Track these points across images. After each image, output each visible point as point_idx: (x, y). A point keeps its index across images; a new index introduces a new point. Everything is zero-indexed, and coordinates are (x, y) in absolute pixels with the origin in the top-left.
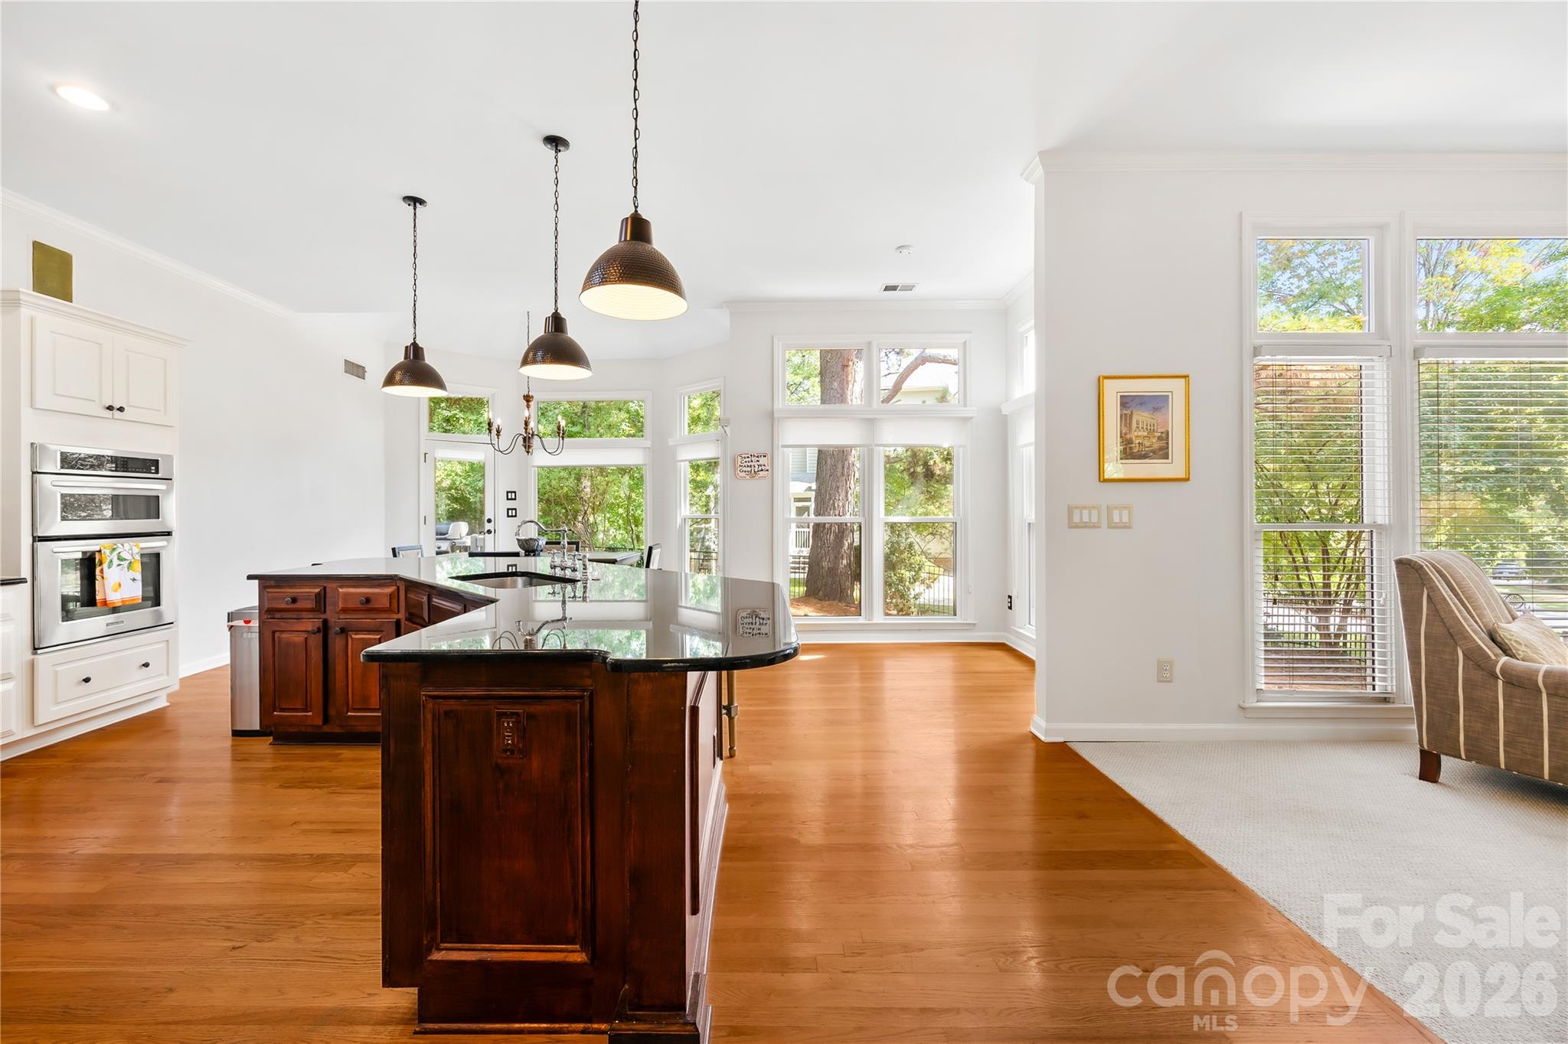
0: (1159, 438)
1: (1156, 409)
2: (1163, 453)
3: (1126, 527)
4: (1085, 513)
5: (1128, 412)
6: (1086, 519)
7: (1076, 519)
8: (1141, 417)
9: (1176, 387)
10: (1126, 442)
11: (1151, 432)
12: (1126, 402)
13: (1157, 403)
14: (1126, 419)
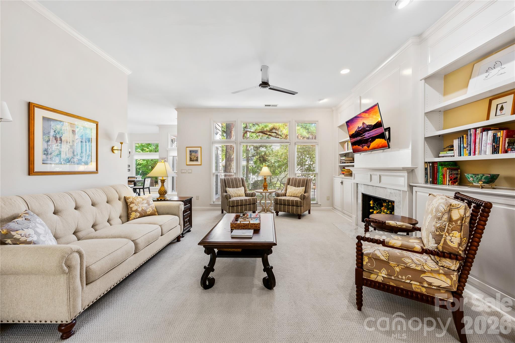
0: (196, 158)
1: (196, 153)
2: (197, 160)
3: (191, 173)
4: (184, 170)
5: (191, 153)
6: (184, 172)
7: (182, 172)
8: (193, 154)
9: (199, 149)
10: (191, 158)
11: (195, 157)
12: (190, 151)
13: (196, 152)
14: (191, 154)
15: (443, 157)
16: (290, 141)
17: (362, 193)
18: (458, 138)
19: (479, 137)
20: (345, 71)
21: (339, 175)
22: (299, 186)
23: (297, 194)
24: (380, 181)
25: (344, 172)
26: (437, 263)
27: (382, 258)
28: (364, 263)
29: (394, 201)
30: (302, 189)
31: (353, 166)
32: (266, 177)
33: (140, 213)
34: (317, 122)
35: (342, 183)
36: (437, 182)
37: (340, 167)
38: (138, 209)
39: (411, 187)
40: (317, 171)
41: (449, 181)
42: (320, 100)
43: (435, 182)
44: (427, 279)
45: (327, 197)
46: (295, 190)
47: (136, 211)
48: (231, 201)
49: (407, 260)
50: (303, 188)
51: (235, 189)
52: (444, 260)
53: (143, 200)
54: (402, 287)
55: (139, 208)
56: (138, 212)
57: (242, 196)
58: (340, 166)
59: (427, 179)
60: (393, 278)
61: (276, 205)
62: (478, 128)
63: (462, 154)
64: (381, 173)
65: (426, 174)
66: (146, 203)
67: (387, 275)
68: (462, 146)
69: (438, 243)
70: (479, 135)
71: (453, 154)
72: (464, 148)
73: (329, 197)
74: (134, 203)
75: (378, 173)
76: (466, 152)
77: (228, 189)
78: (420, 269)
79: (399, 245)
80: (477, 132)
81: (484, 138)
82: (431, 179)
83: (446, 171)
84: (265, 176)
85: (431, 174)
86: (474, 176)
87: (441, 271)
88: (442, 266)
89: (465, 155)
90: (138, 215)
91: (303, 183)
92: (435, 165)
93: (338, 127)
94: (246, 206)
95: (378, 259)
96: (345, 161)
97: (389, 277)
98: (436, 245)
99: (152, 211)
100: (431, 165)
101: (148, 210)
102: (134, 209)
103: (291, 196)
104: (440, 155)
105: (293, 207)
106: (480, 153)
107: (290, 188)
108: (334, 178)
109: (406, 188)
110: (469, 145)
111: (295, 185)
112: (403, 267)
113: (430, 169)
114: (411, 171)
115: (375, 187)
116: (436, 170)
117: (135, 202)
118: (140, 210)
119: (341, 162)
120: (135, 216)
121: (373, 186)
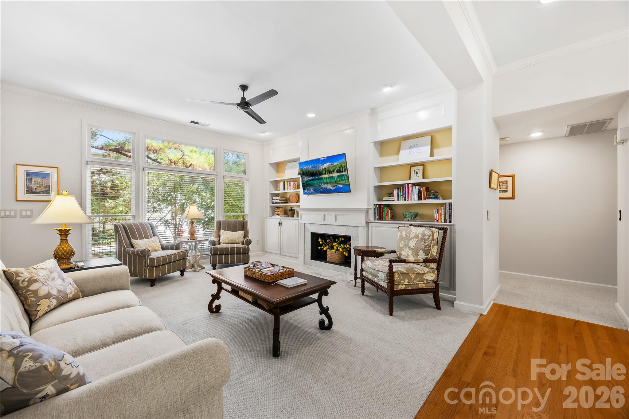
0: (45, 187)
1: (43, 178)
2: (47, 192)
3: (29, 217)
5: (30, 177)
6: (7, 214)
7: (3, 214)
8: (36, 179)
9: (53, 171)
10: (29, 188)
11: (41, 185)
12: (29, 174)
13: (44, 175)
14: (29, 180)
15: (386, 201)
16: (217, 173)
17: (311, 233)
18: (398, 189)
19: (410, 189)
20: (311, 115)
21: (272, 216)
22: (234, 230)
23: (236, 240)
24: (324, 219)
25: (279, 213)
26: (428, 267)
27: (405, 272)
28: (395, 279)
29: (351, 236)
30: (241, 234)
31: (299, 206)
32: (193, 221)
33: (56, 298)
34: (247, 155)
35: (280, 224)
36: (383, 219)
37: (271, 208)
38: (51, 292)
39: (368, 223)
40: (247, 211)
41: (390, 218)
42: (263, 132)
43: (382, 219)
44: (426, 278)
45: (257, 241)
46: (232, 236)
47: (48, 296)
48: (156, 258)
49: (416, 270)
50: (243, 232)
51: (145, 240)
52: (430, 264)
53: (51, 273)
54: (414, 288)
55: (52, 288)
56: (53, 298)
57: (159, 250)
58: (270, 206)
59: (375, 217)
60: (411, 283)
61: (214, 256)
62: (410, 184)
63: (400, 199)
64: (337, 213)
65: (374, 213)
66: (57, 279)
67: (408, 282)
68: (400, 194)
69: (427, 254)
70: (411, 188)
71: (393, 199)
72: (401, 195)
73: (259, 240)
74: (38, 282)
75: (334, 214)
76: (402, 198)
77: (134, 241)
78: (423, 273)
79: (414, 260)
80: (410, 186)
81: (414, 190)
82: (378, 217)
83: (388, 211)
84: (192, 219)
85: (378, 213)
86: (410, 214)
87: (431, 271)
88: (430, 268)
89: (402, 200)
90: (54, 302)
91: (239, 227)
92: (381, 207)
93: (269, 165)
94: (175, 262)
95: (403, 273)
96: (280, 201)
97: (409, 283)
98: (426, 256)
99: (75, 291)
100: (378, 206)
101: (68, 291)
102: (42, 293)
103: (228, 243)
104: (384, 200)
105: (239, 255)
106: (411, 199)
107: (224, 233)
108: (266, 219)
109: (364, 225)
110: (404, 193)
111: (229, 229)
112: (415, 274)
113: (377, 210)
114: (367, 211)
115: (328, 226)
116: (382, 210)
117: (38, 278)
118: (54, 292)
119: (272, 202)
120: (48, 307)
121: (326, 225)
